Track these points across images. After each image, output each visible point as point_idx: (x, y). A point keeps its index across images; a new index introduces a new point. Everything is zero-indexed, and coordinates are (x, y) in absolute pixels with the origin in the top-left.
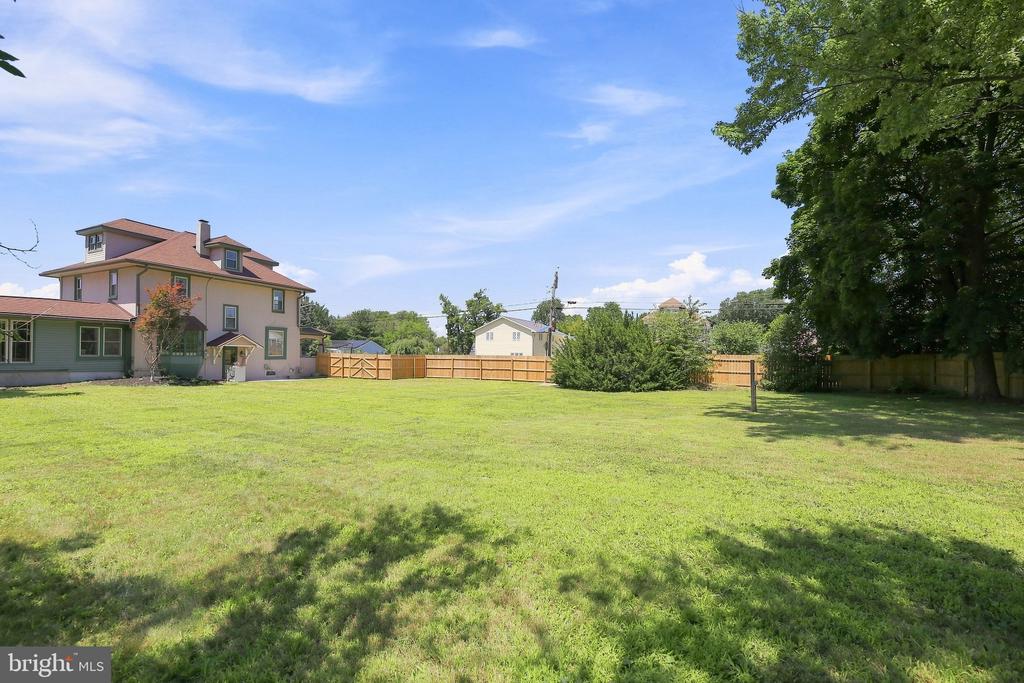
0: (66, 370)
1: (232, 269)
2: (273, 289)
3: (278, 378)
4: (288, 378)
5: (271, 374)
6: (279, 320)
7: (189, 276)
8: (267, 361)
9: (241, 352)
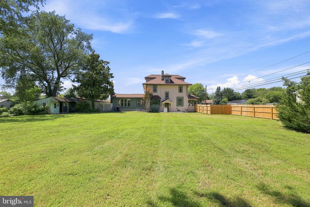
0: (135, 108)
1: (167, 82)
2: (179, 86)
3: (181, 112)
4: (184, 112)
5: (179, 111)
6: (181, 95)
7: (157, 86)
8: (177, 107)
9: (170, 104)
